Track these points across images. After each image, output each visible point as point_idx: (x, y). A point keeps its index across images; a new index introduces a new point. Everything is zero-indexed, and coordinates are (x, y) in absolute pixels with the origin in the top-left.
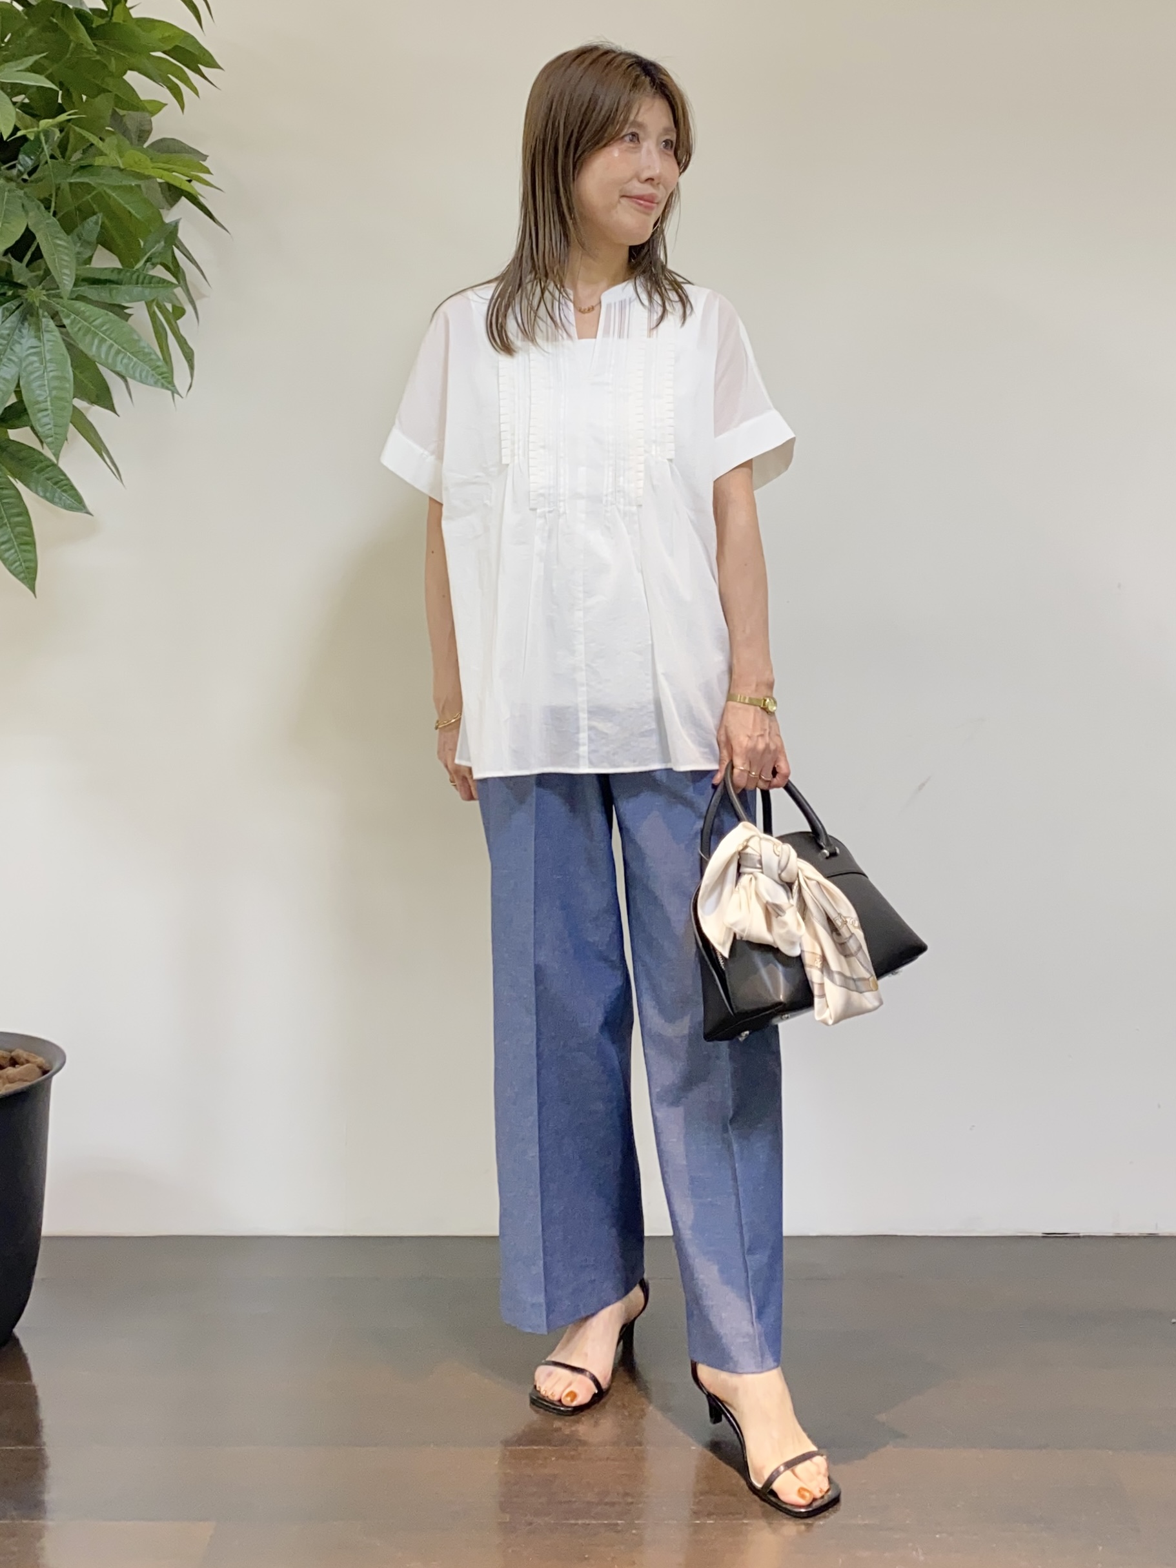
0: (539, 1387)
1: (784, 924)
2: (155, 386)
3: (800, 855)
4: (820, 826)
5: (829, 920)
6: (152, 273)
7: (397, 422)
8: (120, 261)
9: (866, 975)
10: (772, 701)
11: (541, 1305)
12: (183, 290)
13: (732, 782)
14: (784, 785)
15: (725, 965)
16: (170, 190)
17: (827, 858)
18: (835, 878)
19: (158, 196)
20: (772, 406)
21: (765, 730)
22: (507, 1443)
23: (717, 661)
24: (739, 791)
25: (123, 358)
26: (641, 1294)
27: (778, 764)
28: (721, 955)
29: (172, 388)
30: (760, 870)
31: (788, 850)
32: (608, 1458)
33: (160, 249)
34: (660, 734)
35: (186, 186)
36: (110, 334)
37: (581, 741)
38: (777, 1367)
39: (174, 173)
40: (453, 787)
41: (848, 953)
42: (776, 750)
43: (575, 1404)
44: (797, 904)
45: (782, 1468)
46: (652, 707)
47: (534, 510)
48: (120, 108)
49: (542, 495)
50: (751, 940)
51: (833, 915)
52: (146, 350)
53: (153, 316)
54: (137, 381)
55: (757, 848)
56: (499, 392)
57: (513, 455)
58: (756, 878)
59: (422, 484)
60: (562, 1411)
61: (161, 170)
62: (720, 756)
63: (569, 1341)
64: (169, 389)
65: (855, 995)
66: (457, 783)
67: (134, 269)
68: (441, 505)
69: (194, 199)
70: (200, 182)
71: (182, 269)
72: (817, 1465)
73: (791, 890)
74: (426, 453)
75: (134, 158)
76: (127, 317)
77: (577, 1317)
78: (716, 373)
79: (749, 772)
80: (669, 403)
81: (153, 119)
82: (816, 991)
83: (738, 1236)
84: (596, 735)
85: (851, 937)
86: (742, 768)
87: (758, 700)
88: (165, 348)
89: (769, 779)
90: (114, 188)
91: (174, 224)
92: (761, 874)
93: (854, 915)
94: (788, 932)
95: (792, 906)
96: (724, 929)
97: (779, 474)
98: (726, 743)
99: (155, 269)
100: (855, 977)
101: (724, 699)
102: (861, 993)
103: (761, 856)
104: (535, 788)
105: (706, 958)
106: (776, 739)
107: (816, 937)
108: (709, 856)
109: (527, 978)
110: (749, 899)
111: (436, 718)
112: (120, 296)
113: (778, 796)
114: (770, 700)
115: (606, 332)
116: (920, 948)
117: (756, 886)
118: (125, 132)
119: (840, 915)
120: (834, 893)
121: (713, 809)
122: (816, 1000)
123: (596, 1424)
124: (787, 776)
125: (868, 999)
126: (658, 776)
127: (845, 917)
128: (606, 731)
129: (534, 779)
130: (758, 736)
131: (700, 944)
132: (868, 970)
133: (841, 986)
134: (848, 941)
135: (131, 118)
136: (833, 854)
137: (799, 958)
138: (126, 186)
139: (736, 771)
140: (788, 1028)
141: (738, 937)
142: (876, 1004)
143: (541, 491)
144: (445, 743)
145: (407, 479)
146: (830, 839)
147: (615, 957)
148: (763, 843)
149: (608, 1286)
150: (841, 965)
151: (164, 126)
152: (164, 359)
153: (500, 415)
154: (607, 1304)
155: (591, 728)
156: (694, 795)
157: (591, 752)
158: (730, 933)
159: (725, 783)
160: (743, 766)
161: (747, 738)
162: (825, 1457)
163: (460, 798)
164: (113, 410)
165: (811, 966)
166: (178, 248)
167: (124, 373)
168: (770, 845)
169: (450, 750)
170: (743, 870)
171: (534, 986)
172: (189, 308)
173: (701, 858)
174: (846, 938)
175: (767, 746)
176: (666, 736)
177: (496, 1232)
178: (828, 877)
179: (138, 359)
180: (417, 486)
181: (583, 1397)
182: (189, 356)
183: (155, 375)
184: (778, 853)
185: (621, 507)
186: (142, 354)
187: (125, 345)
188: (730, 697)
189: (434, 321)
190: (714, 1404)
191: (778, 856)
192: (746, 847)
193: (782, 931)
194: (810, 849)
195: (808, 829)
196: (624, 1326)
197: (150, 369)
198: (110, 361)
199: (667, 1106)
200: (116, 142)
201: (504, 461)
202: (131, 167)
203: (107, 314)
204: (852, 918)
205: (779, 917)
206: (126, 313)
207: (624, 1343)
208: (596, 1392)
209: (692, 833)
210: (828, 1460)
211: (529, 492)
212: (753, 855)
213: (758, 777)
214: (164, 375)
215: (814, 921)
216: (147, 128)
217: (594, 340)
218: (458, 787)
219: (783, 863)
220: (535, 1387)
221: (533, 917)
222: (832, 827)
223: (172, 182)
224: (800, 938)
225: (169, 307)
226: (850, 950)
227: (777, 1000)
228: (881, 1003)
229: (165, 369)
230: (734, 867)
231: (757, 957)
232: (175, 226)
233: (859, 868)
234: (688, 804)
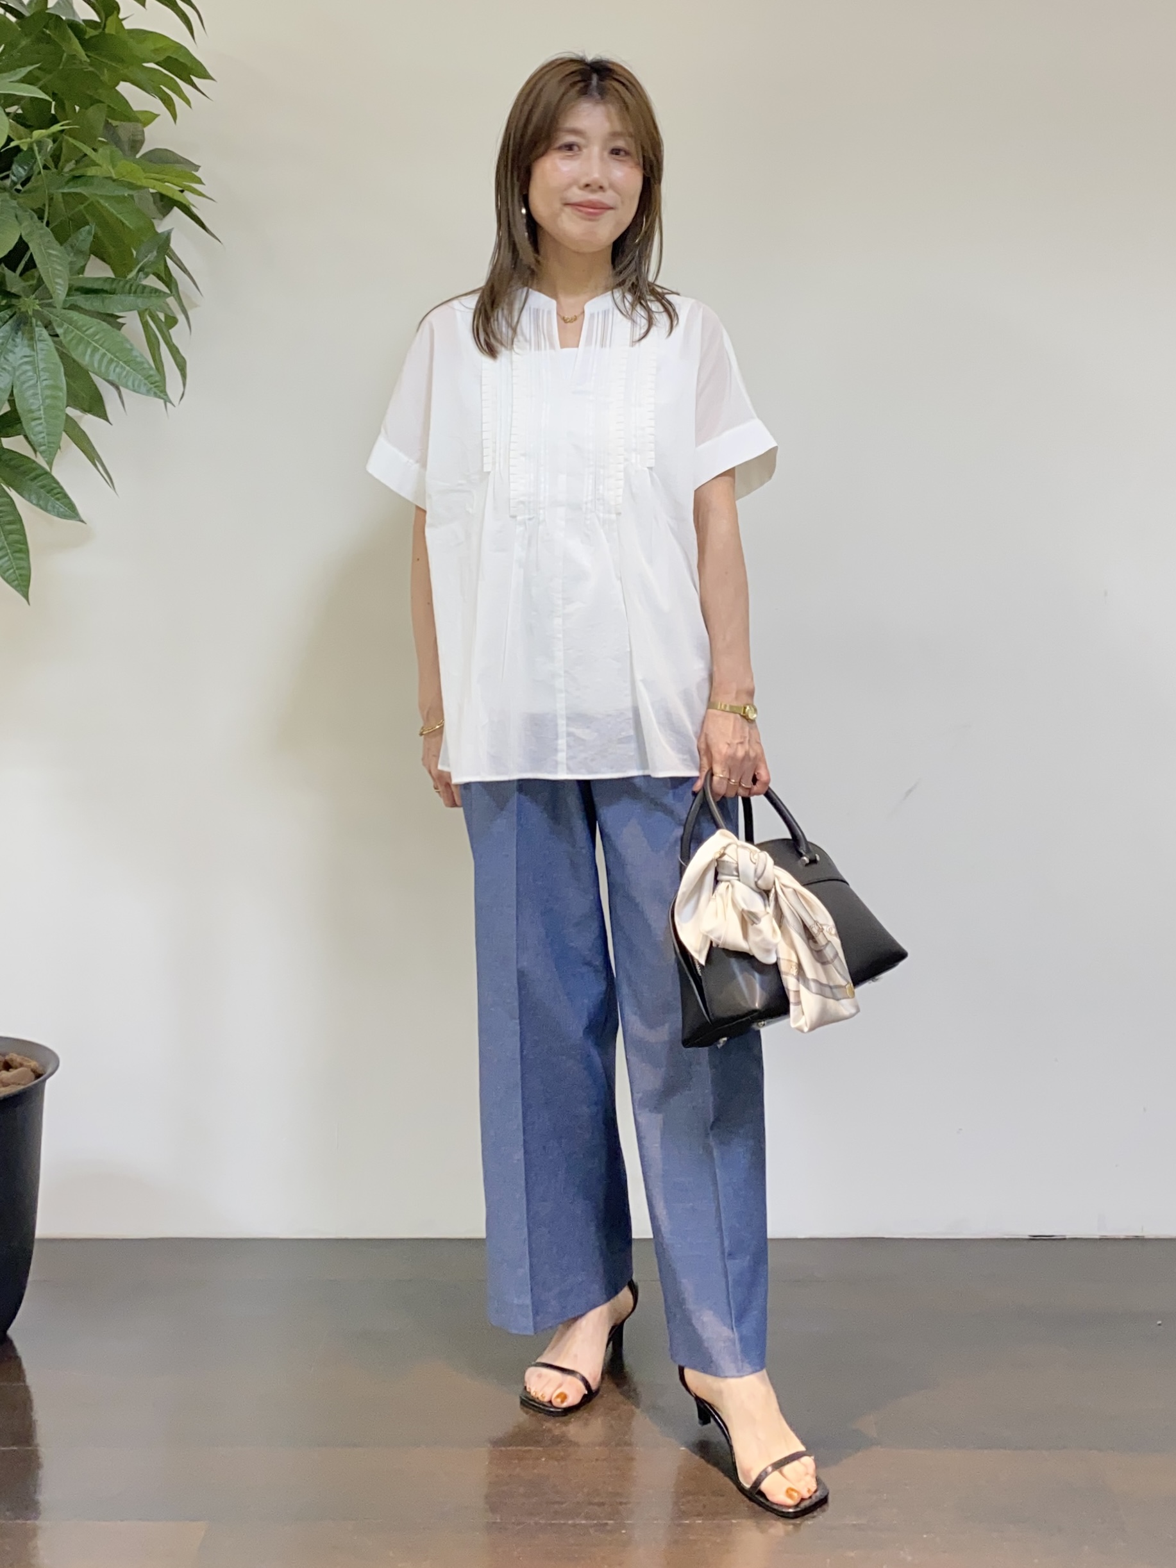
0: (529, 1388)
1: (760, 932)
2: (147, 395)
3: (776, 863)
4: (800, 834)
5: (806, 928)
6: (145, 282)
7: (383, 430)
8: (113, 270)
9: (843, 982)
10: (753, 709)
11: (527, 1306)
12: (176, 300)
13: (711, 788)
14: (764, 792)
15: (701, 972)
16: (162, 201)
17: (807, 865)
18: (814, 885)
19: (151, 208)
20: (755, 415)
21: (745, 737)
22: (496, 1443)
23: (697, 669)
24: (718, 799)
25: (116, 366)
26: (631, 1296)
27: (758, 771)
28: (698, 962)
29: (165, 397)
30: (737, 878)
31: (766, 858)
32: (597, 1460)
33: (152, 259)
34: (638, 742)
35: (178, 197)
36: (103, 343)
37: (559, 747)
38: (762, 1369)
39: (167, 184)
40: (437, 794)
41: (825, 960)
42: (755, 758)
43: (565, 1405)
44: (774, 912)
45: (770, 1469)
46: (630, 715)
47: (514, 517)
48: (112, 119)
49: (523, 503)
50: (727, 947)
51: (809, 922)
52: (139, 359)
53: (145, 325)
54: (130, 390)
55: (734, 856)
56: (482, 400)
57: (494, 463)
58: (733, 886)
59: (407, 492)
60: (552, 1412)
61: (152, 180)
62: (701, 765)
63: (558, 1341)
64: (162, 398)
65: (831, 1002)
66: (440, 789)
67: (127, 279)
68: (425, 512)
69: (186, 210)
70: (193, 192)
71: (175, 280)
72: (805, 1465)
73: (768, 897)
74: (411, 461)
75: (126, 168)
76: (120, 326)
77: (565, 1319)
78: (698, 384)
79: (729, 780)
80: (649, 411)
81: (146, 129)
82: (792, 999)
83: (718, 1240)
84: (575, 741)
85: (827, 944)
86: (721, 776)
87: (737, 707)
88: (157, 357)
89: (749, 786)
90: (107, 198)
91: (166, 234)
92: (738, 882)
93: (831, 923)
94: (764, 940)
95: (768, 913)
96: (701, 936)
97: (762, 484)
98: (706, 751)
99: (148, 278)
100: (831, 984)
101: (705, 707)
102: (838, 1000)
103: (737, 864)
104: (516, 794)
105: (684, 966)
106: (756, 747)
107: (793, 946)
108: (687, 863)
109: (511, 984)
110: (725, 906)
111: (421, 725)
112: (112, 305)
113: (759, 804)
114: (750, 707)
115: (589, 341)
116: (900, 955)
117: (733, 893)
118: (117, 142)
119: (816, 922)
120: (810, 900)
121: (692, 818)
122: (792, 1007)
123: (586, 1424)
124: (767, 783)
125: (844, 1007)
126: (636, 781)
127: (821, 925)
128: (584, 737)
129: (516, 784)
130: (738, 744)
131: (678, 951)
132: (844, 978)
133: (817, 994)
134: (825, 948)
135: (124, 130)
136: (813, 861)
137: (776, 966)
138: (118, 197)
139: (715, 778)
140: (770, 1033)
141: (714, 945)
142: (853, 1011)
143: (522, 499)
144: (429, 749)
145: (393, 487)
146: (810, 847)
147: (598, 962)
148: (740, 850)
149: (597, 1289)
150: (816, 972)
151: (157, 136)
152: (157, 369)
153: (482, 423)
154: (595, 1306)
155: (569, 734)
156: (673, 802)
157: (569, 758)
158: (707, 940)
159: (704, 792)
160: (722, 774)
161: (727, 746)
162: (813, 1457)
163: (443, 805)
164: (107, 420)
165: (787, 974)
166: (171, 258)
167: (117, 381)
168: (747, 853)
169: (434, 756)
170: (720, 877)
171: (517, 992)
172: (181, 317)
173: (681, 864)
174: (823, 946)
175: (747, 754)
176: (644, 743)
177: (482, 1234)
178: (805, 885)
179: (131, 368)
180: (403, 494)
181: (573, 1399)
182: (181, 365)
183: (148, 384)
184: (754, 861)
185: (601, 515)
186: (133, 363)
187: (117, 354)
188: (711, 704)
189: (420, 330)
190: (702, 1406)
191: (755, 863)
192: (723, 855)
193: (758, 939)
194: (790, 856)
195: (789, 836)
196: (613, 1328)
197: (143, 378)
198: (103, 369)
199: (650, 1111)
200: (108, 152)
201: (486, 469)
202: (123, 177)
203: (99, 323)
204: (829, 926)
205: (755, 925)
206: (119, 323)
207: (613, 1344)
208: (586, 1392)
209: (672, 839)
210: (816, 1461)
211: (509, 499)
212: (730, 862)
213: (737, 784)
214: (157, 384)
215: (791, 930)
216: (139, 137)
217: (576, 349)
218: (441, 793)
219: (759, 871)
220: (525, 1388)
221: (515, 923)
222: (811, 834)
223: (164, 192)
224: (776, 945)
225: (162, 316)
226: (826, 957)
227: (753, 1007)
228: (858, 1010)
229: (157, 379)
230: (711, 874)
231: (735, 965)
232: (167, 237)
233: (841, 876)
234: (669, 811)
